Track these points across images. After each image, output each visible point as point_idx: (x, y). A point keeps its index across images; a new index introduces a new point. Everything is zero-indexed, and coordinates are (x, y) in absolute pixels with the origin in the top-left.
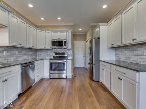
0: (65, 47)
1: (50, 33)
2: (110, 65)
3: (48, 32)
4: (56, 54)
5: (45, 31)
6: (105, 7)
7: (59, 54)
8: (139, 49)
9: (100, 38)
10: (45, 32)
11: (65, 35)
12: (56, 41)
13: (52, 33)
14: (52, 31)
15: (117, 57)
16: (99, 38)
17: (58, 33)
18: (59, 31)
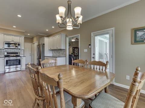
0: (19, 48)
11: (18, 39)
13: (5, 36)
14: (4, 34)
15: (53, 54)
16: (44, 44)
17: (12, 36)
18: (13, 35)
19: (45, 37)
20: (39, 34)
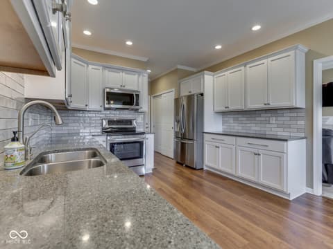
0: (137, 107)
1: (101, 70)
2: (234, 138)
3: (94, 67)
4: (110, 122)
5: (88, 64)
6: (218, 47)
7: (119, 122)
8: (262, 115)
9: (205, 95)
10: (88, 66)
11: (135, 82)
12: (116, 91)
13: (106, 72)
14: (105, 67)
15: (225, 127)
16: (202, 95)
17: (121, 74)
18: (123, 70)
19: (205, 72)
20: (179, 67)
